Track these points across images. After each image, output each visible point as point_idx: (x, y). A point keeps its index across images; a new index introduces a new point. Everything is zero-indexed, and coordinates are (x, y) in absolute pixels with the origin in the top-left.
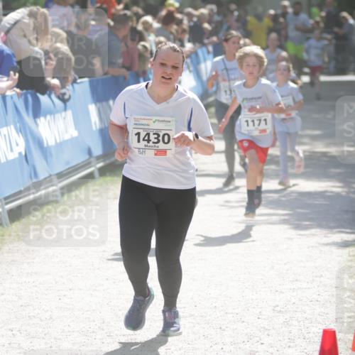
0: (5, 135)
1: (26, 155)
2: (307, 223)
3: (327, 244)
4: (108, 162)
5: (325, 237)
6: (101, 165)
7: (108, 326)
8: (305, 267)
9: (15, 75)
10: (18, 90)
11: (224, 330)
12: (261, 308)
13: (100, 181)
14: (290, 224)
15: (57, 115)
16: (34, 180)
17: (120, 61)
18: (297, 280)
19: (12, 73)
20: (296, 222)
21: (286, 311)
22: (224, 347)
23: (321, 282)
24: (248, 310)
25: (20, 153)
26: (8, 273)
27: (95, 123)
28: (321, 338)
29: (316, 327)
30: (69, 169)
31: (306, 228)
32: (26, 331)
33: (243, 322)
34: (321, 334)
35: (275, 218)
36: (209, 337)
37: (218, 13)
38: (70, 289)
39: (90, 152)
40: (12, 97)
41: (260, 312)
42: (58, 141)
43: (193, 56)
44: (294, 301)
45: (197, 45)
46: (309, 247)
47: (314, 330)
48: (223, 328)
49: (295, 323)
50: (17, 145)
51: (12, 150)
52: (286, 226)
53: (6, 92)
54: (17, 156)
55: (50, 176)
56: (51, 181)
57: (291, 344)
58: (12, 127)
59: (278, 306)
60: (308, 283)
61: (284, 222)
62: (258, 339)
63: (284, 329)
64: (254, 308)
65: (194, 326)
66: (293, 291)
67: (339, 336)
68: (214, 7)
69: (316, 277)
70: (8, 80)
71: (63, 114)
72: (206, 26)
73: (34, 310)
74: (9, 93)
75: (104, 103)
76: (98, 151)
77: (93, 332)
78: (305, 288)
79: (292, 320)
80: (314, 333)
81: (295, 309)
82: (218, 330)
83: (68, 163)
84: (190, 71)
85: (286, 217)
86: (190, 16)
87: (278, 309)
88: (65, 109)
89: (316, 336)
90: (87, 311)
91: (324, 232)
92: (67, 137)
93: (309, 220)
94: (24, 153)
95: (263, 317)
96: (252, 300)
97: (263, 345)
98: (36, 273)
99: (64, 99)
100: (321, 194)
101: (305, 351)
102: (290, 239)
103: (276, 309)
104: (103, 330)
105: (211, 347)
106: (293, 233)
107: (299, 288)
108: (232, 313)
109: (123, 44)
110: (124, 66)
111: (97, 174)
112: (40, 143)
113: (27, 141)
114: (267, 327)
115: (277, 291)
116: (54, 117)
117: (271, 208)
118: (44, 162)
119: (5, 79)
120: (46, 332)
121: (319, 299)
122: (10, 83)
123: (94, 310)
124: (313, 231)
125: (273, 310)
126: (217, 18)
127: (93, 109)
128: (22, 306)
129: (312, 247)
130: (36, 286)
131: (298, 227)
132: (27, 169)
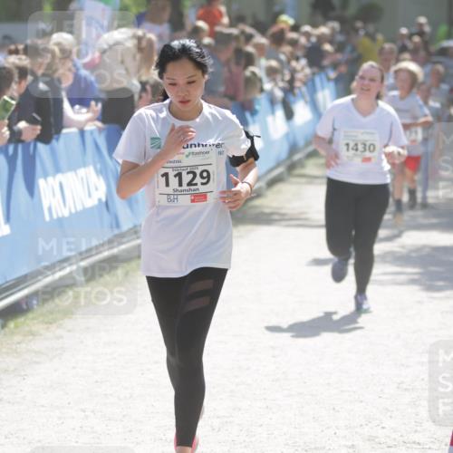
0: (82, 179)
1: (107, 203)
2: (441, 283)
9: (96, 105)
10: (99, 124)
11: (338, 411)
12: (384, 385)
14: (420, 285)
16: (116, 232)
17: (222, 89)
19: (93, 103)
20: (428, 283)
21: (412, 389)
22: (337, 431)
25: (100, 200)
26: (82, 342)
31: (439, 289)
32: (101, 411)
33: (362, 402)
35: (403, 278)
36: (320, 419)
37: (341, 32)
40: (92, 132)
41: (382, 390)
43: (310, 83)
45: (315, 69)
48: (337, 408)
50: (97, 189)
51: (90, 195)
52: (415, 288)
53: (85, 125)
54: (96, 202)
55: (135, 226)
56: (136, 233)
57: (419, 428)
58: (91, 168)
59: (402, 383)
61: (413, 282)
62: (378, 422)
63: (410, 410)
64: (375, 385)
65: (303, 407)
68: (336, 25)
70: (88, 112)
72: (328, 47)
73: (112, 386)
74: (89, 127)
79: (420, 399)
81: (424, 386)
82: (332, 411)
84: (306, 102)
85: (416, 277)
86: (308, 35)
87: (404, 386)
94: (104, 200)
95: (385, 396)
96: (372, 375)
97: (385, 430)
101: (435, 436)
102: (420, 302)
103: (402, 385)
105: (322, 431)
106: (424, 295)
108: (348, 391)
109: (226, 69)
110: (226, 95)
113: (108, 185)
114: (389, 408)
115: (403, 365)
117: (398, 266)
118: (128, 210)
119: (84, 110)
122: (90, 115)
125: (398, 387)
126: (340, 38)
128: (97, 382)
129: (447, 312)
131: (430, 288)
132: (107, 218)
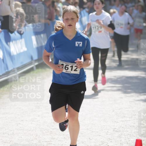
1: (3, 59)
2: (129, 91)
3: (138, 100)
4: (40, 62)
5: (138, 97)
6: (36, 64)
7: (39, 137)
8: (128, 111)
11: (91, 139)
12: (108, 129)
13: (36, 71)
15: (18, 41)
16: (7, 71)
18: (124, 117)
20: (125, 90)
21: (119, 131)
23: (135, 118)
24: (102, 130)
27: (35, 45)
28: (135, 143)
29: (133, 138)
30: (22, 65)
31: (129, 93)
32: (2, 140)
33: (100, 136)
34: (135, 141)
35: (115, 88)
36: (85, 142)
38: (22, 121)
39: (32, 58)
41: (108, 131)
42: (18, 53)
44: (123, 126)
46: (130, 102)
47: (132, 139)
48: (91, 138)
49: (123, 136)
52: (120, 92)
55: (14, 69)
56: (14, 71)
59: (115, 128)
60: (129, 118)
61: (119, 90)
62: (107, 144)
63: (118, 139)
64: (105, 129)
66: (123, 122)
67: (143, 142)
69: (133, 115)
71: (20, 40)
73: (6, 130)
75: (39, 36)
76: (35, 57)
77: (32, 140)
78: (128, 121)
79: (122, 135)
80: (132, 141)
81: (123, 130)
82: (89, 139)
83: (22, 63)
85: (120, 88)
87: (116, 130)
88: (21, 38)
89: (133, 142)
90: (30, 131)
91: (137, 95)
92: (22, 51)
93: (131, 89)
94: (2, 58)
95: (109, 134)
96: (104, 126)
98: (7, 113)
99: (20, 33)
100: (136, 78)
102: (122, 98)
103: (115, 130)
104: (36, 139)
106: (123, 95)
107: (126, 121)
108: (95, 132)
111: (35, 68)
112: (9, 54)
113: (4, 53)
114: (110, 138)
115: (115, 122)
116: (16, 42)
118: (11, 63)
120: (11, 140)
121: (134, 126)
123: (33, 130)
124: (132, 94)
125: (114, 130)
127: (34, 38)
129: (132, 102)
130: (6, 119)
131: (125, 92)
132: (3, 65)
